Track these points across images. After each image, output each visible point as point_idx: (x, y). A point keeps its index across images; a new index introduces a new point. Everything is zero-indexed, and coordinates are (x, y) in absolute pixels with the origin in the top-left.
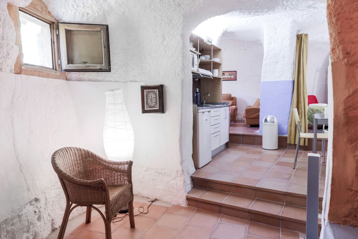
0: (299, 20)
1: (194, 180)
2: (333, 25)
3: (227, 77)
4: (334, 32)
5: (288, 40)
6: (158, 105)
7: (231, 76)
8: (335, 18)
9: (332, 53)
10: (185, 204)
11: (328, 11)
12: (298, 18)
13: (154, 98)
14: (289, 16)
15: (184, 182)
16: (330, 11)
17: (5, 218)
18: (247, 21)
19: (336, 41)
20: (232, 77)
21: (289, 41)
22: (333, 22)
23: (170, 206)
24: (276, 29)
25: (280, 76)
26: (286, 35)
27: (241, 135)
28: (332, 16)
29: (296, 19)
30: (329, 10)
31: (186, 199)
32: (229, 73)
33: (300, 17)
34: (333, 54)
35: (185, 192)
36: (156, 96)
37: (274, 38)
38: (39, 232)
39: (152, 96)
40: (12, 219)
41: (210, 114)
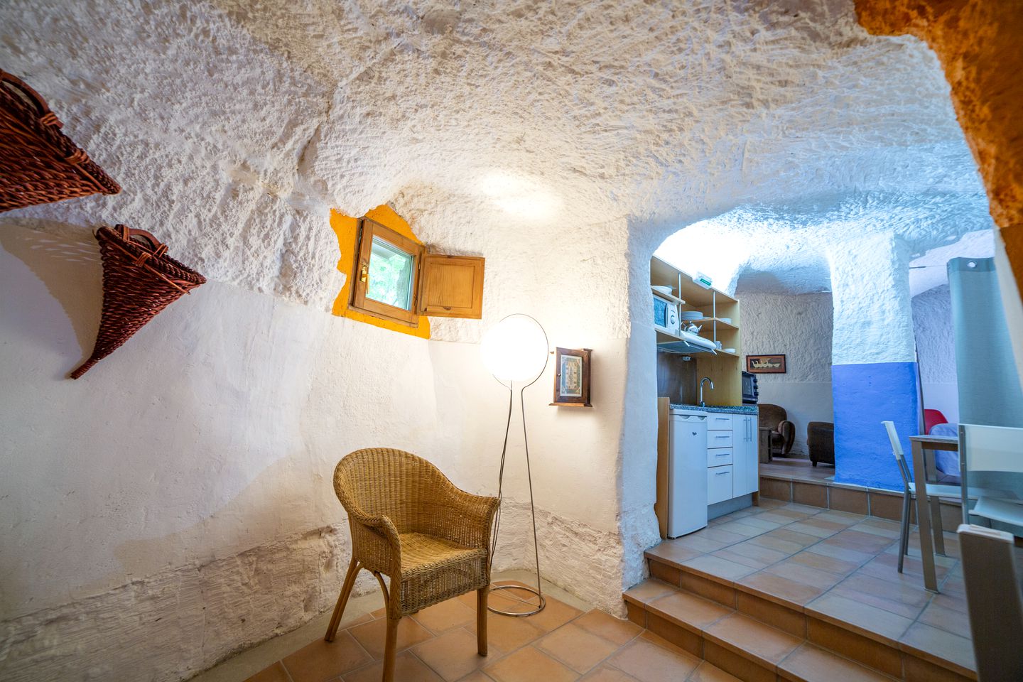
0: (910, 233)
1: (651, 562)
2: (984, 125)
3: (765, 366)
4: (992, 141)
5: (890, 275)
6: (580, 388)
7: (775, 365)
8: (988, 104)
9: (995, 203)
10: (620, 613)
11: (956, 100)
12: (908, 229)
13: (575, 373)
14: (883, 225)
15: (622, 561)
16: (965, 97)
17: (256, 545)
18: (788, 247)
19: (1007, 163)
20: (777, 365)
21: (891, 278)
22: (982, 116)
23: (586, 608)
24: (855, 256)
25: (877, 354)
26: (883, 266)
27: (790, 482)
28: (974, 106)
29: (901, 231)
30: (960, 94)
31: (622, 601)
32: (768, 359)
33: (912, 227)
34: (1002, 206)
35: (623, 584)
36: (578, 370)
37: (853, 275)
38: (322, 591)
39: (571, 370)
40: (272, 552)
41: (706, 423)
